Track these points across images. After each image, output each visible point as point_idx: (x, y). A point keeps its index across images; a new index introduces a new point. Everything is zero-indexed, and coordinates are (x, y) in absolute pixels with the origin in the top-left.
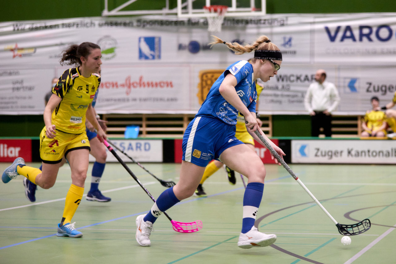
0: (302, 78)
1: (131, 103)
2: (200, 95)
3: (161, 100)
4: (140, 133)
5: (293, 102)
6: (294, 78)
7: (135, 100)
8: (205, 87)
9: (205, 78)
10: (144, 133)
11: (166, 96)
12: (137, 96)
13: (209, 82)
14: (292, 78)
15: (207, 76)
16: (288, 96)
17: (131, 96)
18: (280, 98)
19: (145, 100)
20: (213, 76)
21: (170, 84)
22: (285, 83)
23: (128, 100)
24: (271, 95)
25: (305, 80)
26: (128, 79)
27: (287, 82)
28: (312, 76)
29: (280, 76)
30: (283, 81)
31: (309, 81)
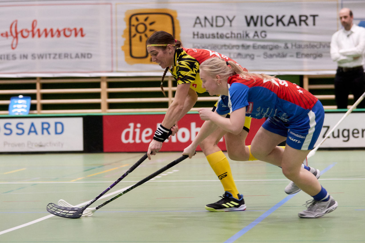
0: (286, 20)
1: (19, 62)
2: (128, 48)
3: (66, 56)
4: (33, 107)
5: (271, 56)
6: (274, 21)
7: (25, 57)
8: (135, 35)
9: (134, 22)
10: (39, 107)
11: (73, 50)
12: (28, 51)
13: (141, 28)
14: (270, 21)
15: (137, 19)
16: (263, 47)
17: (18, 51)
18: (251, 51)
19: (41, 56)
20: (146, 19)
21: (80, 32)
22: (259, 28)
23: (14, 57)
24: (238, 47)
25: (290, 22)
26: (14, 25)
27: (262, 25)
28: (300, 16)
29: (252, 17)
30: (255, 24)
31: (296, 25)
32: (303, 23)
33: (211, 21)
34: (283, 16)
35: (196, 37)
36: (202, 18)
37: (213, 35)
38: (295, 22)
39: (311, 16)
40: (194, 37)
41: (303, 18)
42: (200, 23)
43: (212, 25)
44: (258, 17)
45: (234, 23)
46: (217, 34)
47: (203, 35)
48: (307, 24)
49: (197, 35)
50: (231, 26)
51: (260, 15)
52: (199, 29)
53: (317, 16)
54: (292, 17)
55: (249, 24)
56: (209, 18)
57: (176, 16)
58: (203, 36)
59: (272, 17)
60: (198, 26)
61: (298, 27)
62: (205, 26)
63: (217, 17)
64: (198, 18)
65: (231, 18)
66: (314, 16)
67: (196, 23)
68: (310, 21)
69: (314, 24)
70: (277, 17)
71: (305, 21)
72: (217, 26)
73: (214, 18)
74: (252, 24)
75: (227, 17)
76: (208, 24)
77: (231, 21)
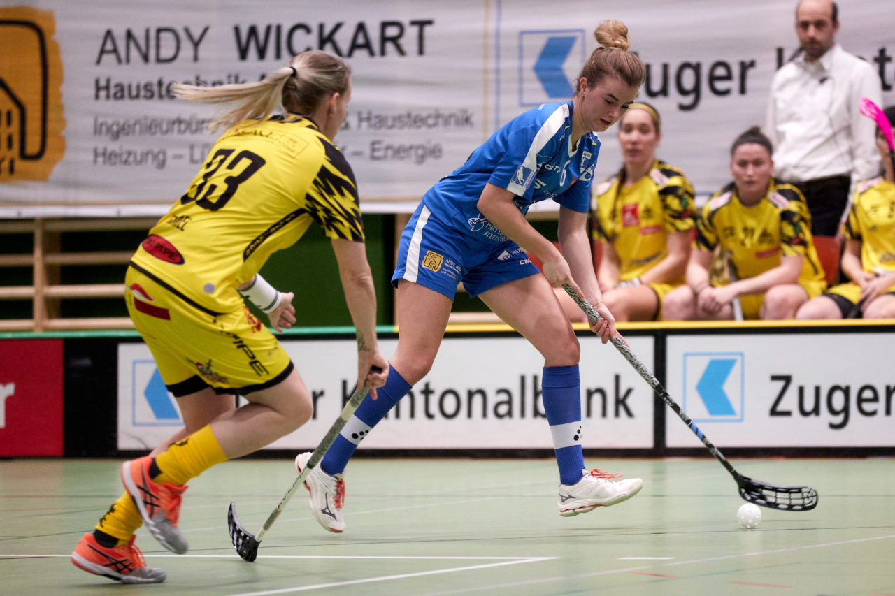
0: (344, 39)
6: (313, 40)
14: (300, 41)
22: (270, 65)
27: (278, 56)
28: (385, 25)
29: (253, 31)
30: (262, 54)
31: (372, 54)
32: (390, 47)
33: (142, 43)
34: (338, 26)
35: (103, 94)
36: (120, 34)
37: (147, 86)
38: (367, 46)
39: (413, 23)
40: (97, 97)
41: (392, 32)
42: (115, 51)
43: (146, 58)
44: (269, 29)
45: (203, 50)
46: (160, 84)
47: (120, 87)
48: (401, 52)
49: (107, 88)
50: (196, 59)
51: (274, 23)
52: (111, 70)
53: (430, 22)
54: (361, 27)
55: (243, 54)
56: (139, 33)
57: (52, 31)
58: (121, 92)
59: (307, 29)
60: (109, 59)
61: (378, 58)
62: (128, 60)
63: (159, 31)
64: (109, 34)
65: (196, 34)
66: (421, 24)
67: (103, 52)
68: (410, 39)
69: (421, 52)
70: (321, 27)
71: (394, 40)
72: (159, 60)
73: (153, 34)
74: (252, 52)
75: (187, 30)
76: (134, 53)
77: (196, 44)
